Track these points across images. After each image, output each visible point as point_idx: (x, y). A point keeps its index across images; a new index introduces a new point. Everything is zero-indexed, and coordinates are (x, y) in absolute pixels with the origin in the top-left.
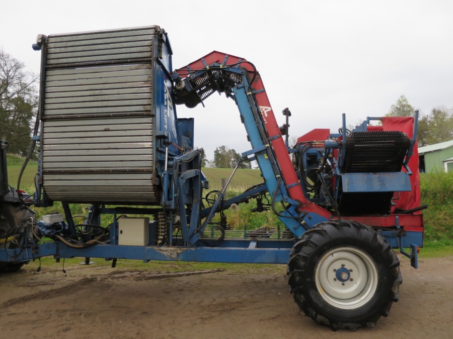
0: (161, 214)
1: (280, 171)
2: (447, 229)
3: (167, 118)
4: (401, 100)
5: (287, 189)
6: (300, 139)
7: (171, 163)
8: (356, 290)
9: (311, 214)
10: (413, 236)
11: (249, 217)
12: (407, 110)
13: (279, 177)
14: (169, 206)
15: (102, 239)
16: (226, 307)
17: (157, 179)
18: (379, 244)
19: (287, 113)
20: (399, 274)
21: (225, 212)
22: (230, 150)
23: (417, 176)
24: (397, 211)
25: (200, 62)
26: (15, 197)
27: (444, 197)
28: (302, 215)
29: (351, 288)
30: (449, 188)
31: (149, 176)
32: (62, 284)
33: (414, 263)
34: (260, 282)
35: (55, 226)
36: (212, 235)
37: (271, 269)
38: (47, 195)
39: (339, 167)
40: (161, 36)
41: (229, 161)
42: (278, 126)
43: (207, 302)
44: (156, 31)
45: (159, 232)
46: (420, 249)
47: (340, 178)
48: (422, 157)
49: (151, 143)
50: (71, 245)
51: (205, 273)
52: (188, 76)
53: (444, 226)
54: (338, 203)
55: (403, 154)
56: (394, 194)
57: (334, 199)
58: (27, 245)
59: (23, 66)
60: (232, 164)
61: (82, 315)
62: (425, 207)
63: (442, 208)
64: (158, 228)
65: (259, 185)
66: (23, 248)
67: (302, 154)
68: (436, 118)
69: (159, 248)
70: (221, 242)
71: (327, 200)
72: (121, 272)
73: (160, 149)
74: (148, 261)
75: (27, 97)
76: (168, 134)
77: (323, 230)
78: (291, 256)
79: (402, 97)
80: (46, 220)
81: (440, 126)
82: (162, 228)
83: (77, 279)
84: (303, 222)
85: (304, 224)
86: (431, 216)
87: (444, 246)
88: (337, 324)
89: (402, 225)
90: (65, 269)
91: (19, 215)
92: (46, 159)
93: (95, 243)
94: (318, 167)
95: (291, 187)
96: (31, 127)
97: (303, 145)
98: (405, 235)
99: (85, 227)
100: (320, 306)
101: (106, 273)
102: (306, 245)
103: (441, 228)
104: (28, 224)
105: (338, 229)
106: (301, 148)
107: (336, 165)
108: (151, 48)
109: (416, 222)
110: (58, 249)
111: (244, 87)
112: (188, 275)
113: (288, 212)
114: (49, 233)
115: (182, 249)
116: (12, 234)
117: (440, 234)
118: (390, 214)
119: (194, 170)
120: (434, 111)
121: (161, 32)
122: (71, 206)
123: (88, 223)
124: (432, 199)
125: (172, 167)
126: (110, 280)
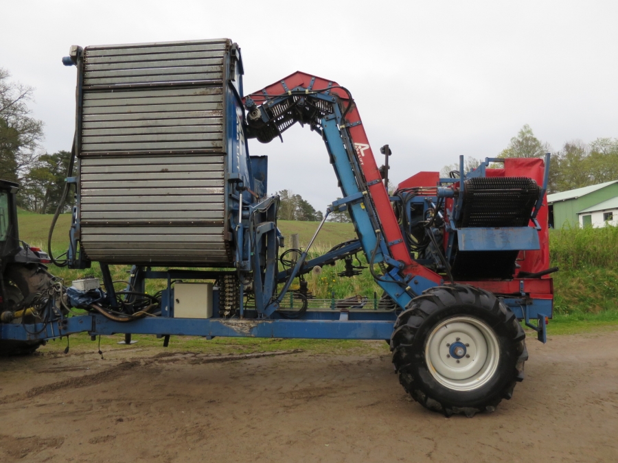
0: (229, 279)
1: (379, 223)
2: (581, 300)
3: (240, 156)
4: (524, 130)
5: (388, 248)
6: (402, 185)
7: (247, 213)
8: (473, 368)
9: (417, 278)
10: (541, 305)
11: (329, 284)
12: (531, 144)
13: (378, 233)
14: (245, 267)
15: (152, 311)
16: (312, 393)
17: (230, 233)
18: (502, 313)
19: (386, 151)
20: (524, 350)
21: (306, 276)
22: (294, 196)
23: (546, 233)
24: (522, 275)
25: (279, 85)
26: (29, 256)
27: (578, 259)
28: (406, 279)
29: (468, 366)
30: (585, 248)
31: (220, 230)
32: (95, 369)
33: (541, 337)
34: (350, 364)
35: (91, 294)
36: (292, 305)
37: (363, 349)
38: (85, 254)
39: (454, 220)
40: (234, 52)
41: (292, 211)
42: (377, 168)
43: (287, 388)
44: (227, 46)
45: (226, 301)
46: (549, 320)
47: (456, 233)
48: (551, 208)
49: (222, 188)
50: (113, 318)
51: (279, 354)
52: (264, 103)
53: (578, 297)
54: (451, 264)
55: (532, 204)
56: (519, 253)
57: (446, 259)
58: (52, 319)
59: (7, 75)
60: (297, 214)
61: (132, 405)
62: (556, 270)
63: (575, 274)
64: (224, 296)
65: (349, 243)
66: (47, 322)
67: (406, 204)
68: (569, 155)
69: (226, 321)
70: (303, 314)
71: (437, 261)
72: (170, 355)
73: (233, 195)
74: (213, 337)
75: (12, 119)
76: (242, 177)
77: (435, 296)
78: (396, 328)
79: (525, 127)
80: (78, 286)
81: (575, 167)
82: (229, 296)
83: (114, 363)
84: (408, 288)
85: (410, 290)
86: (561, 284)
87: (577, 321)
88: (451, 409)
89: (527, 291)
90: (101, 350)
91: (35, 281)
92: (84, 207)
93: (143, 316)
94: (426, 220)
95: (393, 244)
96: (18, 161)
97: (407, 193)
98: (531, 304)
99: (126, 295)
100: (431, 387)
101: (150, 356)
102: (414, 315)
103: (573, 299)
104: (55, 291)
105: (453, 295)
106: (404, 196)
107: (450, 218)
108: (221, 68)
109: (544, 287)
110: (94, 324)
111: (335, 118)
112: (258, 357)
113: (390, 275)
114: (84, 302)
115: (256, 321)
116: (32, 304)
117: (571, 307)
118: (513, 278)
119: (270, 222)
120: (567, 147)
121: (234, 48)
122: (111, 268)
123: (131, 289)
124: (563, 262)
125: (248, 218)
126: (157, 364)
